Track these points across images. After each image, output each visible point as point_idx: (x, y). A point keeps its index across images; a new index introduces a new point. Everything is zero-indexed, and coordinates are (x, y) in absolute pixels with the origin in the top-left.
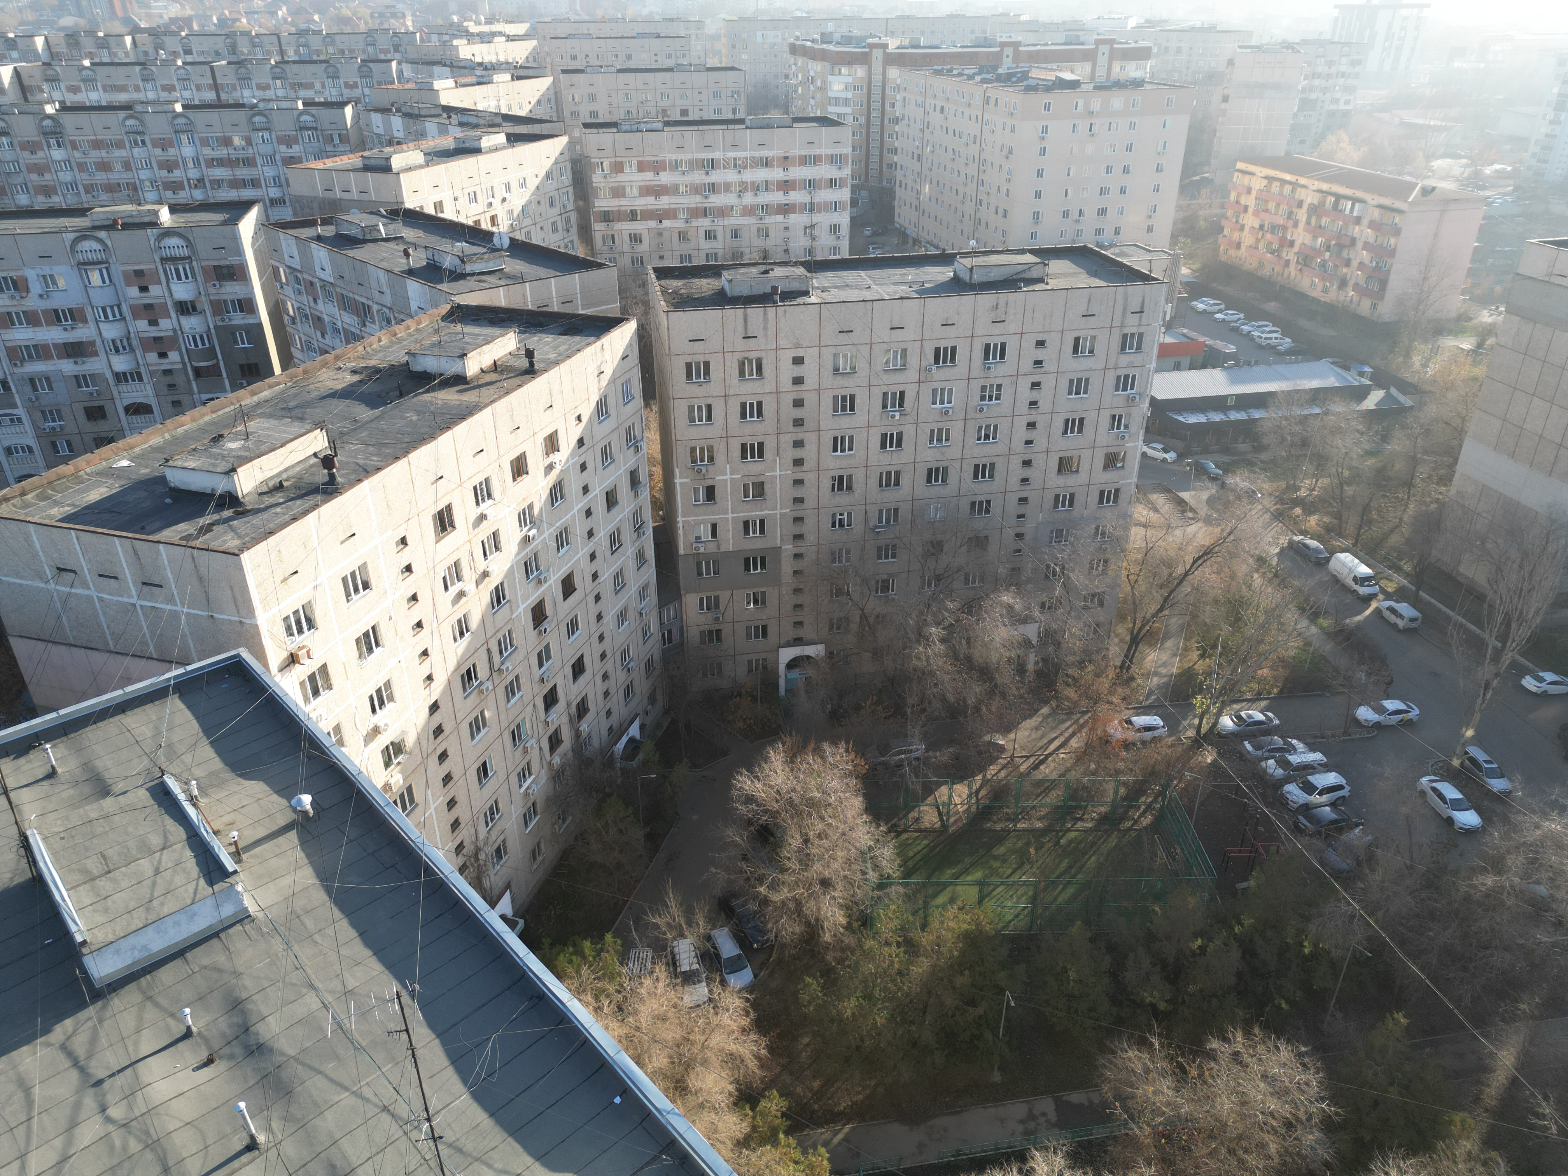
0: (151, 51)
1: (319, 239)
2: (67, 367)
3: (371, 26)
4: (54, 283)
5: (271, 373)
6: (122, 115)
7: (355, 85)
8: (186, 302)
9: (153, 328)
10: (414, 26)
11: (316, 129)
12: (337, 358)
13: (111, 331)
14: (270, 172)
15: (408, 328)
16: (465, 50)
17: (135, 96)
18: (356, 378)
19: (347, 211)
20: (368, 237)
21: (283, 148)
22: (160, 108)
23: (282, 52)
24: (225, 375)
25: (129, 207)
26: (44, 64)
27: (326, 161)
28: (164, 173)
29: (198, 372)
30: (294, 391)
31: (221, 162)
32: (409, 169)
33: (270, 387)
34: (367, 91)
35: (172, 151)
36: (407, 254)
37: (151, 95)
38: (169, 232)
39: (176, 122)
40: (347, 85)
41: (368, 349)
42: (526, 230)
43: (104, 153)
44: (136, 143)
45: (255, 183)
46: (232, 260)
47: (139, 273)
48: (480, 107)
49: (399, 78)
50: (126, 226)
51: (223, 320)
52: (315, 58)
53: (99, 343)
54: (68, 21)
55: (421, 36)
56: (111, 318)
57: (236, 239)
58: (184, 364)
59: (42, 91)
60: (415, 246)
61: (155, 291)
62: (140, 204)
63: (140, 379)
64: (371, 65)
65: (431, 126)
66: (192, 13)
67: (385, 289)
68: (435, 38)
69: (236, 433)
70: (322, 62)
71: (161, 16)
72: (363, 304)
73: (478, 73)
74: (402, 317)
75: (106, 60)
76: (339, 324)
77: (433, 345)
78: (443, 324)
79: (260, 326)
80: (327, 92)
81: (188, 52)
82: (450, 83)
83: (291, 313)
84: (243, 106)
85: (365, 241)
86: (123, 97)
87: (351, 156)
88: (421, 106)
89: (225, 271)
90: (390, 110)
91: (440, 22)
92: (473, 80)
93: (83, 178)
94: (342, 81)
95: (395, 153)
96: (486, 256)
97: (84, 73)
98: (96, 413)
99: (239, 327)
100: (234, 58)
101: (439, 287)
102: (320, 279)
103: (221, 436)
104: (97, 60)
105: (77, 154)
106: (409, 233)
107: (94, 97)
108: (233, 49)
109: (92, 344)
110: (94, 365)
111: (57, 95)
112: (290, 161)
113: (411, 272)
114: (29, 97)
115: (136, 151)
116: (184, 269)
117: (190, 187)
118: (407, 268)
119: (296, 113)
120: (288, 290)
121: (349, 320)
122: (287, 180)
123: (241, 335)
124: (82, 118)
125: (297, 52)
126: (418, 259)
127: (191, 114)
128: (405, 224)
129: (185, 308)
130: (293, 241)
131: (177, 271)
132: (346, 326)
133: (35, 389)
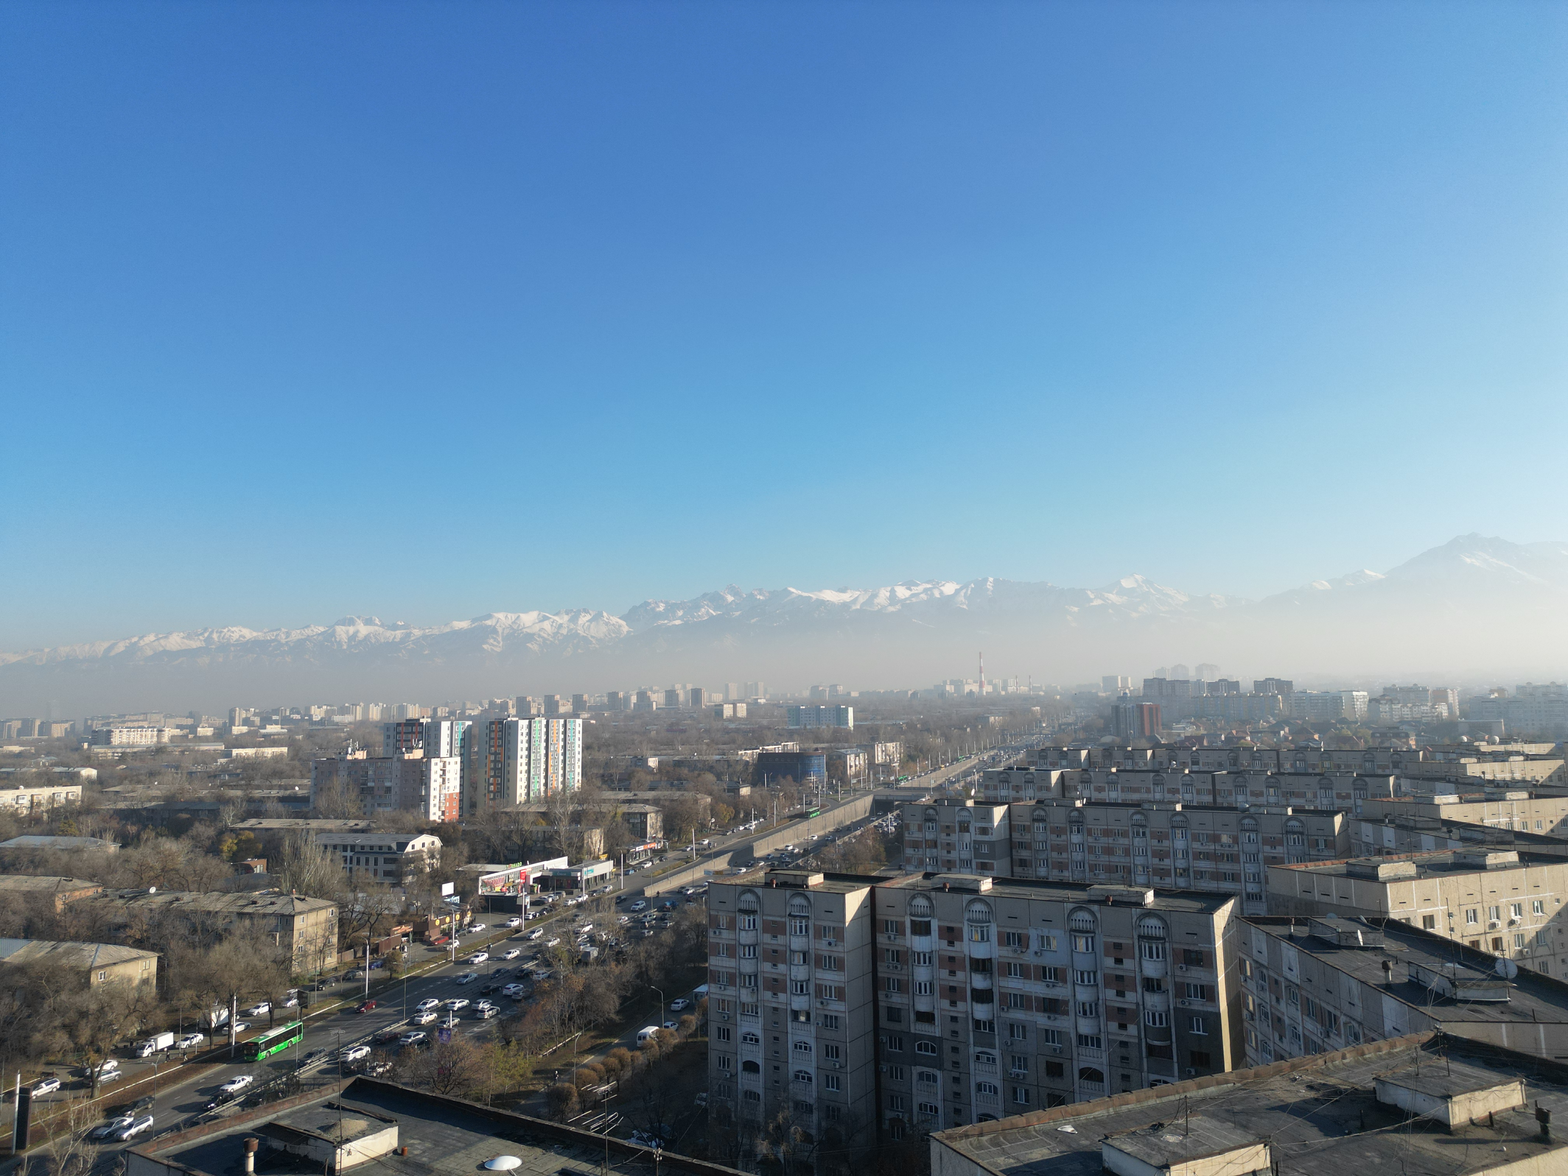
0: (1166, 762)
1: (1291, 938)
2: (1041, 1020)
3: (1371, 743)
4: (1049, 944)
5: (1222, 1069)
6: (1132, 810)
7: (1348, 796)
8: (1152, 979)
9: (1119, 999)
10: (1417, 745)
11: (1302, 833)
12: (1294, 1067)
13: (1084, 995)
14: (1251, 869)
15: (1379, 1049)
16: (1473, 768)
17: (1145, 796)
18: (1312, 1095)
19: (1324, 915)
20: (1343, 943)
21: (1267, 848)
22: (1163, 807)
23: (1279, 765)
24: (1175, 1059)
25: (1121, 887)
26: (1083, 770)
27: (1309, 864)
28: (1156, 861)
29: (1151, 1049)
30: (1242, 1094)
31: (1207, 856)
32: (1397, 880)
33: (1219, 1083)
34: (1359, 802)
35: (1166, 843)
36: (1386, 967)
37: (1158, 796)
38: (1150, 913)
39: (1174, 819)
40: (1339, 796)
41: (1330, 1065)
42: (1541, 960)
43: (1111, 840)
44: (1138, 834)
45: (1235, 878)
46: (1202, 947)
47: (1118, 946)
48: (1487, 823)
49: (1395, 791)
50: (1116, 903)
51: (1183, 1003)
52: (1310, 771)
53: (1071, 1003)
54: (1107, 739)
55: (1424, 754)
56: (1086, 982)
57: (1209, 928)
58: (1140, 1039)
59: (1077, 790)
60: (1397, 960)
61: (1128, 964)
62: (1130, 886)
63: (1099, 1046)
64: (1367, 779)
65: (1427, 839)
66: (1205, 732)
67: (1356, 1001)
68: (1439, 756)
69: (1177, 1126)
70: (1316, 775)
71: (1179, 735)
72: (1330, 1013)
73: (1487, 790)
74: (1374, 1035)
75: (1128, 768)
76: (1300, 1029)
77: (1408, 1076)
78: (1423, 1053)
79: (1218, 1015)
80: (1318, 801)
81: (1195, 763)
82: (1453, 798)
83: (1251, 1008)
84: (1235, 809)
85: (1339, 947)
86: (1135, 797)
87: (1334, 861)
88: (1417, 819)
89: (1193, 956)
90: (1383, 821)
91: (1447, 741)
92: (1483, 796)
93: (1091, 858)
94: (1334, 792)
95: (1384, 862)
96: (1485, 983)
97: (1110, 777)
98: (1055, 1070)
99: (1198, 1013)
100: (1234, 769)
101: (1421, 1009)
102: (1286, 979)
103: (1161, 1125)
104: (1122, 768)
105: (1090, 839)
106: (1390, 945)
107: (1113, 795)
108: (1235, 761)
109: (1066, 1003)
110: (1064, 1023)
111: (1086, 793)
112: (1273, 861)
113: (1388, 988)
114: (1067, 794)
115: (1137, 840)
116: (1157, 948)
117: (1176, 875)
118: (1384, 982)
119: (1284, 818)
120: (1252, 985)
121: (1311, 1027)
122: (1266, 877)
123: (1198, 1021)
124: (1100, 812)
125: (1293, 765)
126: (1398, 974)
127: (1188, 814)
128: (1388, 935)
129: (1151, 985)
130: (1263, 937)
131: (1151, 949)
132: (1307, 1033)
133: (1012, 1035)
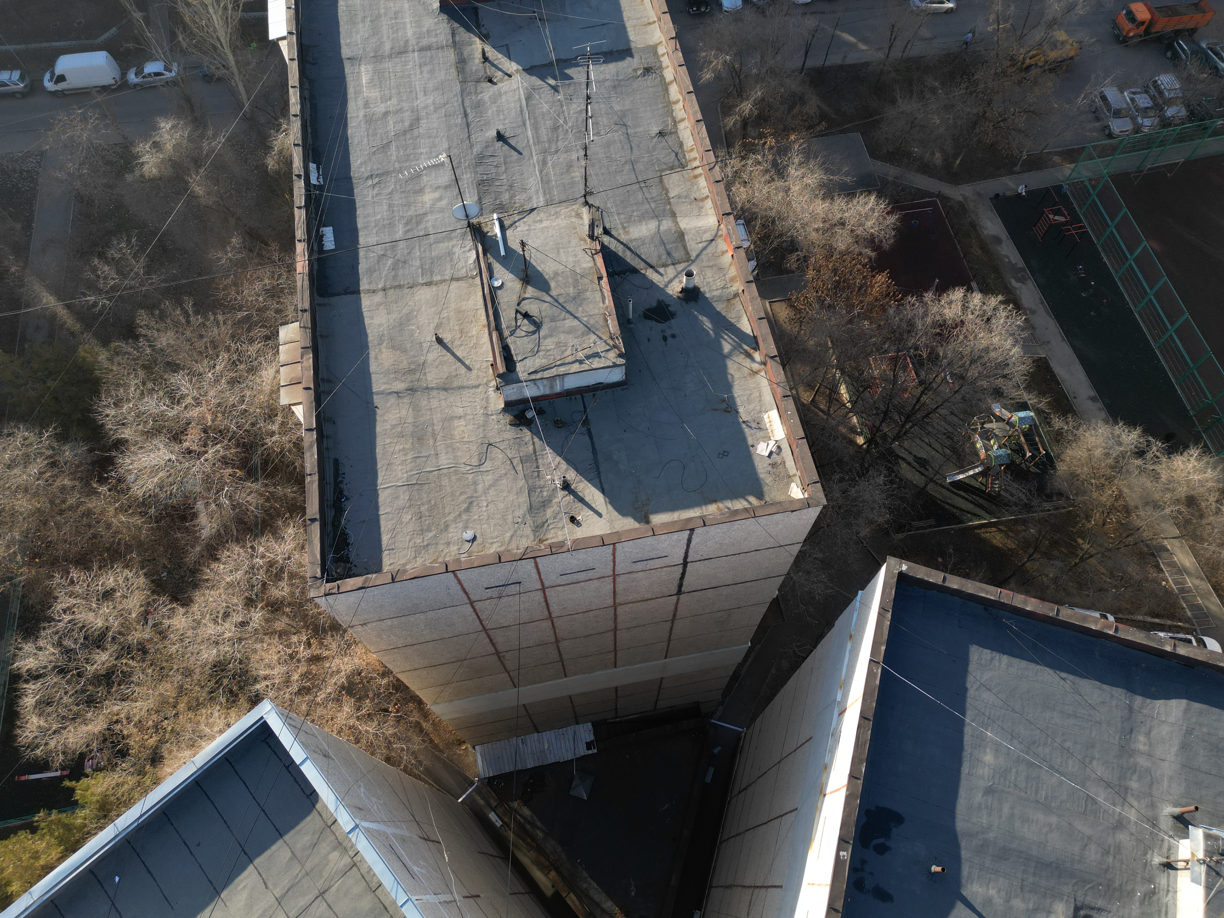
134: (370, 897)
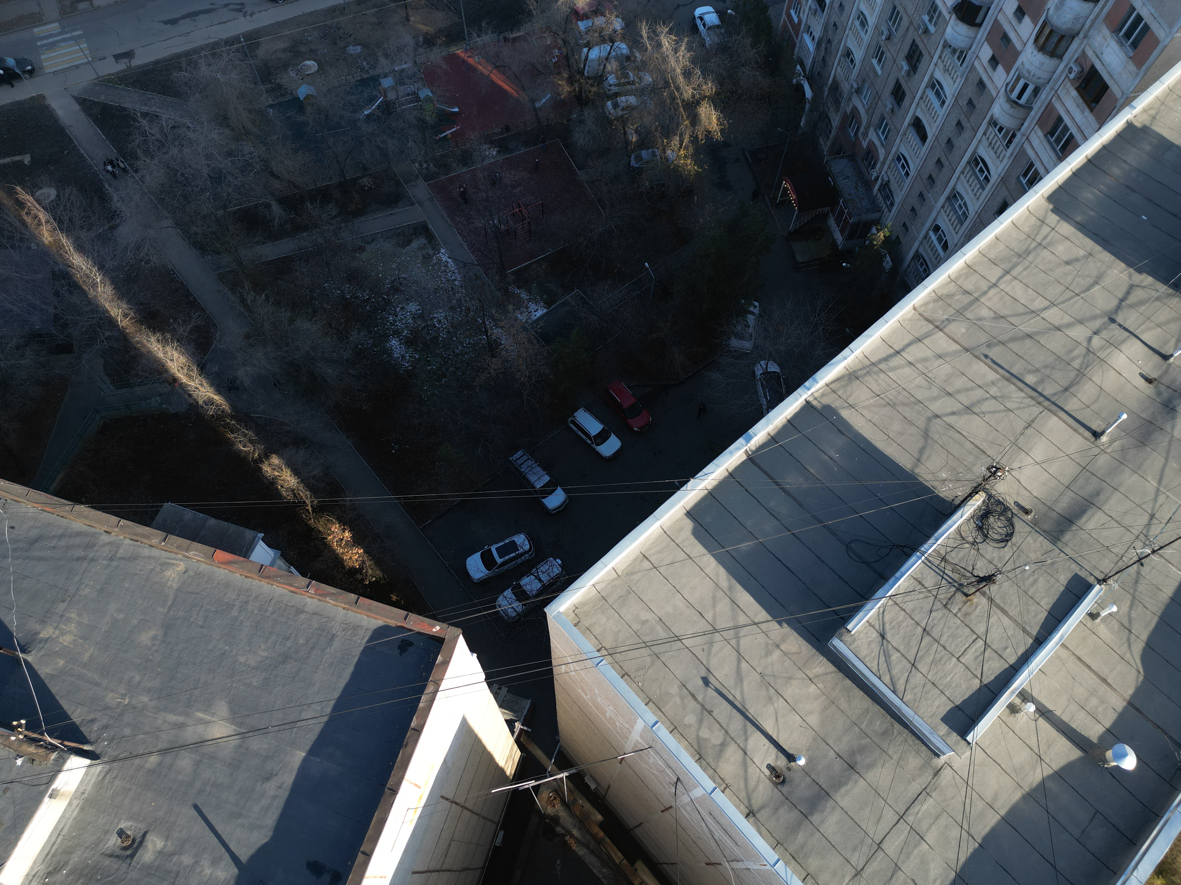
134: (812, 869)
